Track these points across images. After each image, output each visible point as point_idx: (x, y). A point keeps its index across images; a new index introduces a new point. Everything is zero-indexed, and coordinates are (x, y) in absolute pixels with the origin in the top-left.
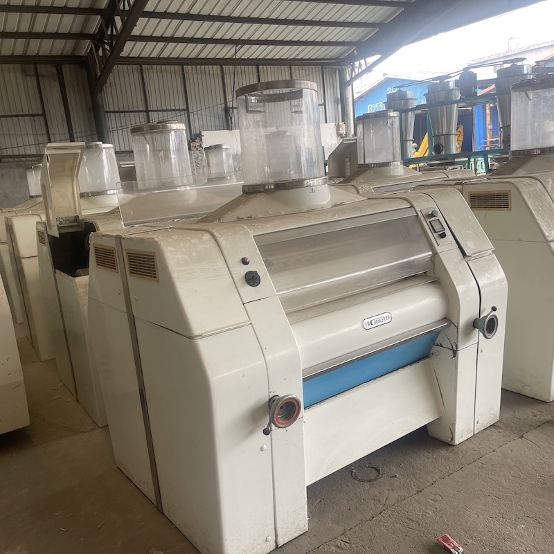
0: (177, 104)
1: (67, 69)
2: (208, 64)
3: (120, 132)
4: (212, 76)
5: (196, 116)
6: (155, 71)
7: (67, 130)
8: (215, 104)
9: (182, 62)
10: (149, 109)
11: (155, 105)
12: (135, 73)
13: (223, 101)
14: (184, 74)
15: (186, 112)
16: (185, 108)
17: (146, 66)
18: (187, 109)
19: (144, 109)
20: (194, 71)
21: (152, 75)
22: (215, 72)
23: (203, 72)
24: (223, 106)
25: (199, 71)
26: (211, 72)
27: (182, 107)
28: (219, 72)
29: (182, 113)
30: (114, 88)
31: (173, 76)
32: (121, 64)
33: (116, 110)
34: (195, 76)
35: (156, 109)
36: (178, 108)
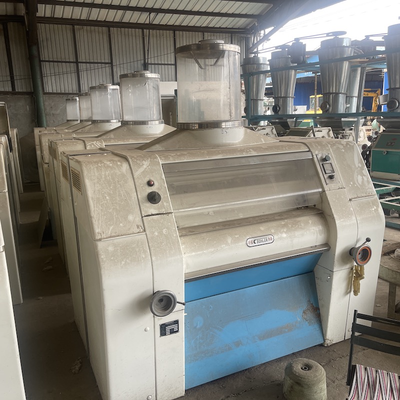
0: (103, 58)
1: (11, 26)
2: (132, 28)
3: (53, 78)
4: (134, 38)
5: (118, 69)
6: (85, 31)
7: (8, 73)
8: (135, 60)
9: (108, 25)
10: (79, 61)
11: (83, 58)
12: (68, 32)
13: (142, 58)
14: (110, 35)
15: (110, 65)
16: (110, 62)
17: (78, 26)
18: (111, 63)
19: (75, 60)
20: (119, 33)
21: (83, 34)
22: (137, 34)
23: (127, 33)
24: (142, 62)
25: (123, 33)
26: (134, 34)
27: (107, 61)
28: (141, 34)
29: (107, 65)
30: (49, 43)
31: (101, 36)
32: (56, 24)
33: (50, 60)
34: (119, 36)
35: (85, 61)
36: (103, 61)
